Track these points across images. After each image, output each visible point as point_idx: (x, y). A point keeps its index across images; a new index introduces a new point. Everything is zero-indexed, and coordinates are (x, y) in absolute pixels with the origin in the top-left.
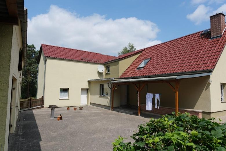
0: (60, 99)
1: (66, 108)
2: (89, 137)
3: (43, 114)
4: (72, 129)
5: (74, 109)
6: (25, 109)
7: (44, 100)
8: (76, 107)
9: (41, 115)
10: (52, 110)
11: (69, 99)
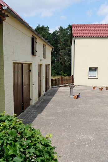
0: (88, 78)
1: (92, 87)
2: (86, 119)
3: (67, 92)
4: (78, 109)
5: (100, 89)
6: (56, 86)
7: (74, 79)
8: (103, 87)
9: (66, 92)
10: (71, 89)
11: (97, 79)
